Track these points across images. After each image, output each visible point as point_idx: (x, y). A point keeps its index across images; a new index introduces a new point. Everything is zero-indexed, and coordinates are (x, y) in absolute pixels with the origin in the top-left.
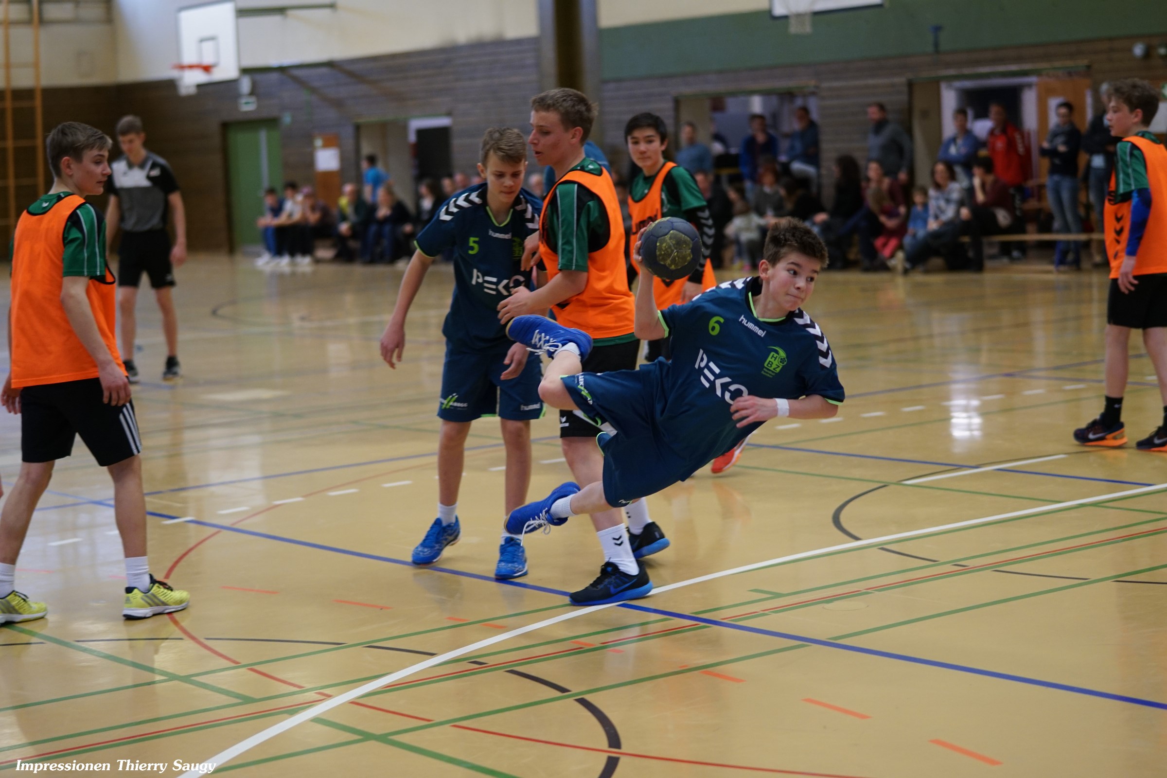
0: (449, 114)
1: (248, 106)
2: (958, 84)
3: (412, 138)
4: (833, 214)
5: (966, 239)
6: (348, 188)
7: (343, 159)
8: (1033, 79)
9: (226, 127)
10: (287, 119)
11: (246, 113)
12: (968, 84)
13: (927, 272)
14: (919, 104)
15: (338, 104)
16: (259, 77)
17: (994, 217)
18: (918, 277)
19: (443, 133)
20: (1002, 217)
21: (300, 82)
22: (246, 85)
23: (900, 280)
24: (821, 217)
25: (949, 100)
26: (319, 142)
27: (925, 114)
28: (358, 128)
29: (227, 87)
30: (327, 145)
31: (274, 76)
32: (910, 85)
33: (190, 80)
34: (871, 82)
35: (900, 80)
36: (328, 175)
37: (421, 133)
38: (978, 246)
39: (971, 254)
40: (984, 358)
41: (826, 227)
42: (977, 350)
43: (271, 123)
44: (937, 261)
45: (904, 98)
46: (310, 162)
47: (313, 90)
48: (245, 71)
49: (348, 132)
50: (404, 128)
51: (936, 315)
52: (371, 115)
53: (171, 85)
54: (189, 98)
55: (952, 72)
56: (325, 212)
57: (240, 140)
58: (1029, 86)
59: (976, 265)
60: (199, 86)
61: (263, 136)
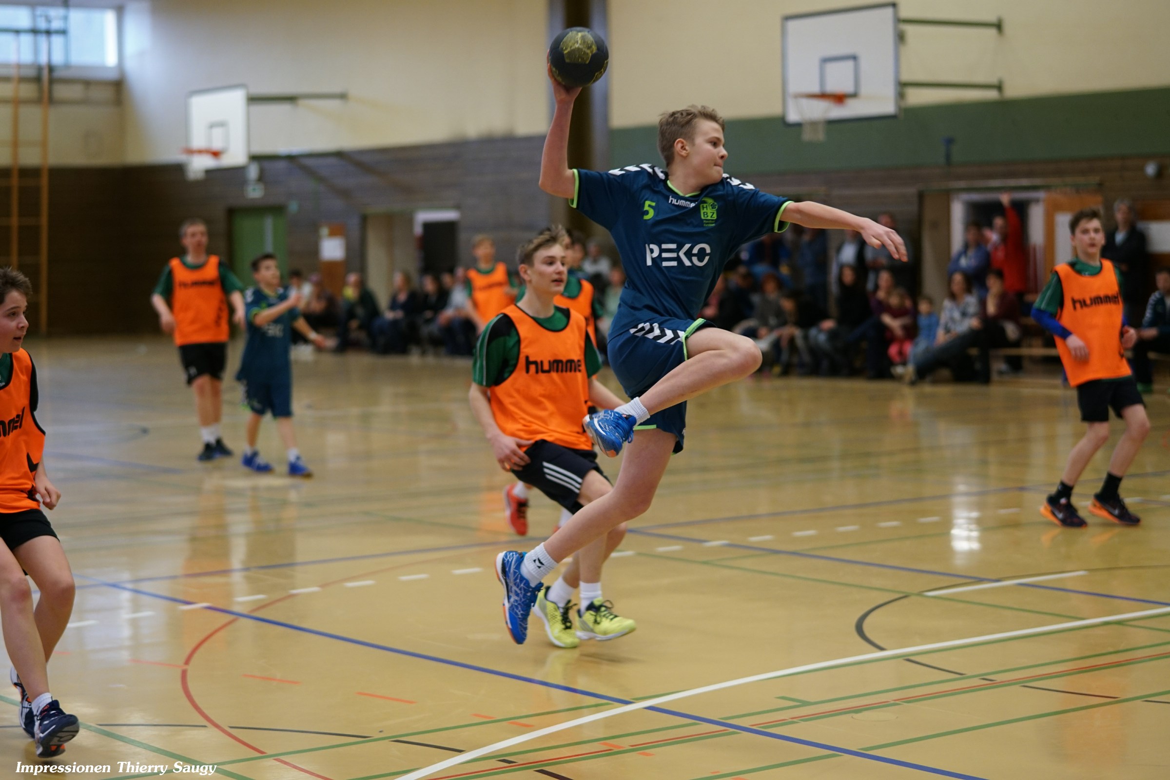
0: (457, 207)
1: (255, 192)
2: (966, 197)
3: (418, 230)
4: (840, 321)
5: (974, 352)
6: (352, 278)
7: (348, 248)
8: (1041, 195)
9: (232, 213)
10: (293, 207)
11: (252, 199)
12: (976, 197)
13: (935, 382)
14: (929, 215)
15: (345, 193)
16: (267, 165)
17: (1003, 331)
18: (927, 388)
19: (449, 227)
20: (1011, 330)
21: (310, 172)
22: (253, 172)
23: (907, 391)
24: (828, 324)
25: (958, 212)
26: (325, 231)
27: (935, 225)
28: (364, 219)
29: (235, 174)
30: (333, 234)
31: (282, 165)
32: (921, 196)
33: (199, 165)
34: (882, 191)
35: (911, 190)
36: (332, 266)
37: (429, 227)
38: (985, 359)
39: (978, 366)
40: (993, 470)
41: (833, 335)
42: (984, 462)
43: (277, 210)
44: (945, 373)
45: (913, 208)
46: (315, 251)
47: (321, 179)
48: (255, 158)
49: (354, 223)
50: (409, 221)
51: (942, 426)
52: (378, 207)
53: (179, 169)
54: (197, 183)
55: (962, 184)
56: (331, 302)
57: (245, 226)
58: (1037, 201)
59: (984, 378)
60: (208, 172)
61: (269, 223)
